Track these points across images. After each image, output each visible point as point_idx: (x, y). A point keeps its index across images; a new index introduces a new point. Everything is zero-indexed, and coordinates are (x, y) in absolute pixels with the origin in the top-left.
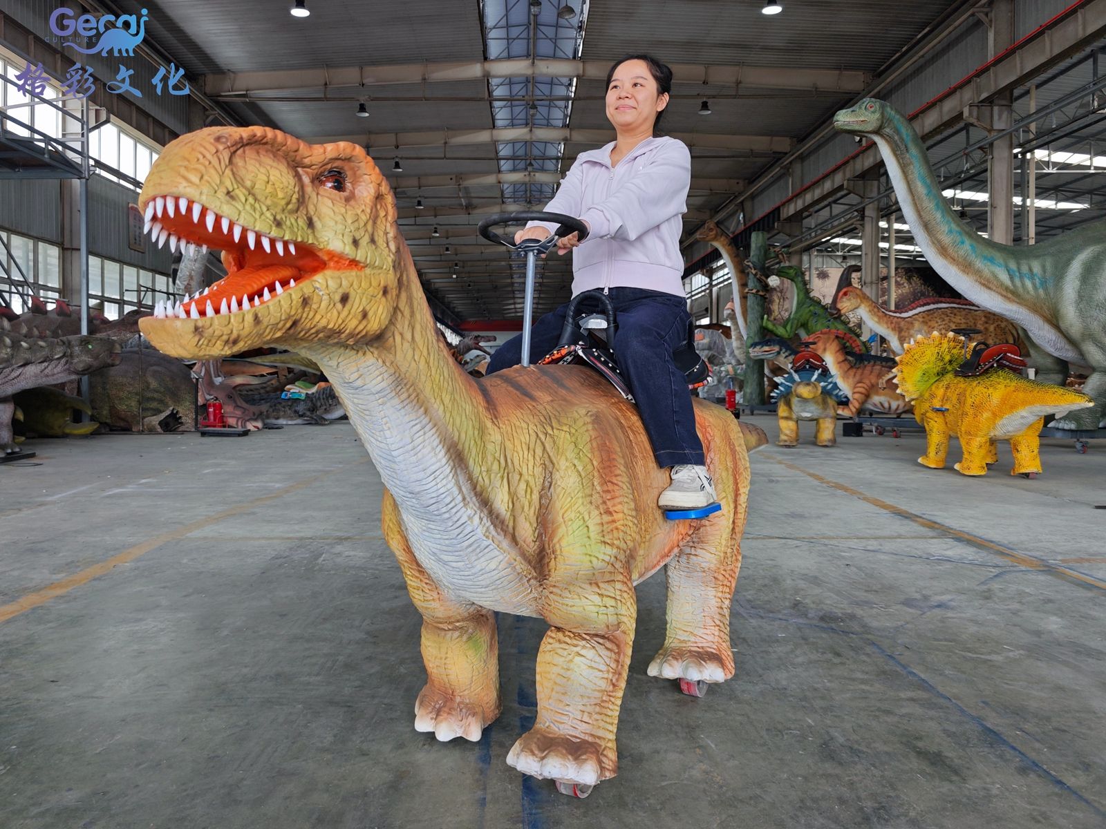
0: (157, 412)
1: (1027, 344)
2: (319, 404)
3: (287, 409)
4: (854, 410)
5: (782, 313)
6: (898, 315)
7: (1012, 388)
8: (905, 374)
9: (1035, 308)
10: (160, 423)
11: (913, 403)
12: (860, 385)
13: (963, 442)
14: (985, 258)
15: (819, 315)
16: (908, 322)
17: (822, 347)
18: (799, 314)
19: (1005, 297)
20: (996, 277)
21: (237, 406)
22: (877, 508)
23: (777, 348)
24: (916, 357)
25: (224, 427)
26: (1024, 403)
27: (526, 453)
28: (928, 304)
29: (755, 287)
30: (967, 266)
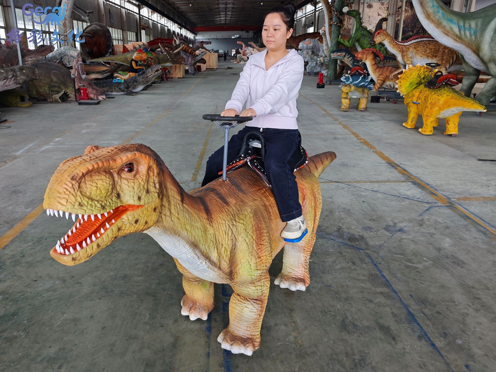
0: (58, 92)
1: (462, 61)
2: (130, 85)
4: (377, 88)
5: (349, 26)
6: (402, 44)
7: (450, 97)
8: (402, 84)
9: (469, 45)
10: (60, 98)
11: (404, 96)
12: (381, 76)
13: (424, 120)
14: (448, 20)
15: (365, 36)
16: (407, 48)
17: (365, 58)
18: (356, 35)
20: (452, 30)
21: (93, 89)
23: (344, 54)
24: (408, 75)
25: (88, 99)
26: (454, 105)
27: (224, 235)
28: (418, 38)
29: (336, 21)
30: (438, 24)
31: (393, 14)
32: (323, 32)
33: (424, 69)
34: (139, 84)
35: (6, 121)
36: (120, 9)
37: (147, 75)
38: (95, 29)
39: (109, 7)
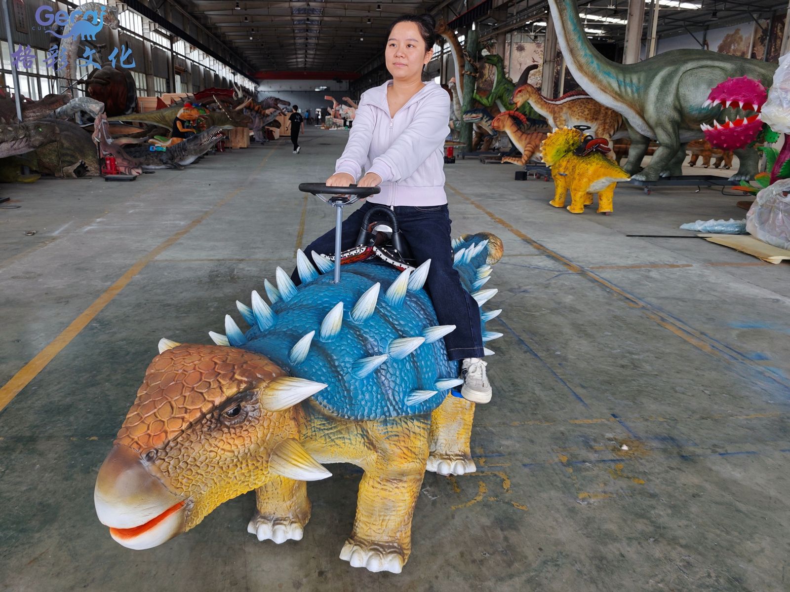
0: (71, 163)
2: (176, 155)
3: (154, 158)
4: (524, 161)
5: (491, 76)
6: (554, 102)
8: (547, 151)
9: (631, 105)
10: (74, 171)
11: (550, 168)
12: (529, 145)
13: (572, 194)
14: (605, 73)
16: (560, 108)
18: (497, 89)
19: (614, 98)
20: (610, 85)
21: (124, 159)
22: (516, 236)
23: (481, 115)
24: (554, 141)
25: (118, 173)
26: (605, 175)
28: (573, 95)
29: (469, 70)
30: (593, 78)
31: (550, 61)
32: (452, 84)
33: (573, 132)
34: (190, 153)
35: (8, 200)
36: (143, 42)
37: (201, 140)
38: (109, 72)
39: (126, 39)
